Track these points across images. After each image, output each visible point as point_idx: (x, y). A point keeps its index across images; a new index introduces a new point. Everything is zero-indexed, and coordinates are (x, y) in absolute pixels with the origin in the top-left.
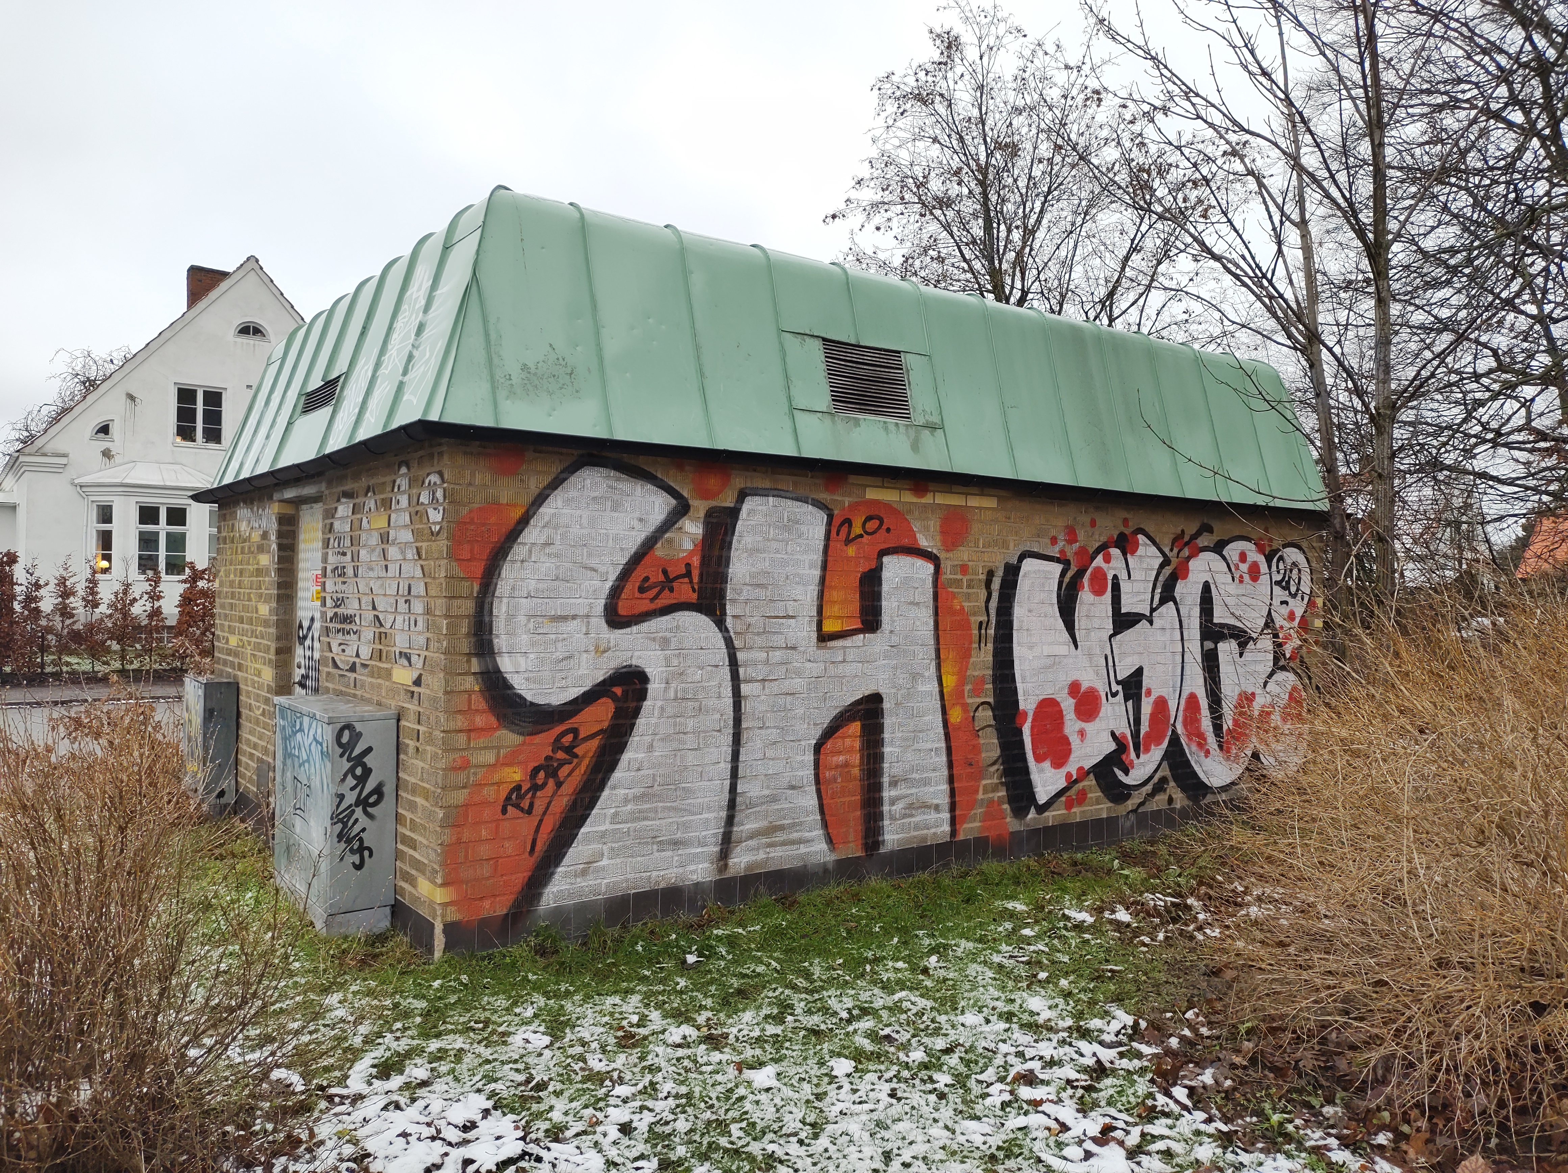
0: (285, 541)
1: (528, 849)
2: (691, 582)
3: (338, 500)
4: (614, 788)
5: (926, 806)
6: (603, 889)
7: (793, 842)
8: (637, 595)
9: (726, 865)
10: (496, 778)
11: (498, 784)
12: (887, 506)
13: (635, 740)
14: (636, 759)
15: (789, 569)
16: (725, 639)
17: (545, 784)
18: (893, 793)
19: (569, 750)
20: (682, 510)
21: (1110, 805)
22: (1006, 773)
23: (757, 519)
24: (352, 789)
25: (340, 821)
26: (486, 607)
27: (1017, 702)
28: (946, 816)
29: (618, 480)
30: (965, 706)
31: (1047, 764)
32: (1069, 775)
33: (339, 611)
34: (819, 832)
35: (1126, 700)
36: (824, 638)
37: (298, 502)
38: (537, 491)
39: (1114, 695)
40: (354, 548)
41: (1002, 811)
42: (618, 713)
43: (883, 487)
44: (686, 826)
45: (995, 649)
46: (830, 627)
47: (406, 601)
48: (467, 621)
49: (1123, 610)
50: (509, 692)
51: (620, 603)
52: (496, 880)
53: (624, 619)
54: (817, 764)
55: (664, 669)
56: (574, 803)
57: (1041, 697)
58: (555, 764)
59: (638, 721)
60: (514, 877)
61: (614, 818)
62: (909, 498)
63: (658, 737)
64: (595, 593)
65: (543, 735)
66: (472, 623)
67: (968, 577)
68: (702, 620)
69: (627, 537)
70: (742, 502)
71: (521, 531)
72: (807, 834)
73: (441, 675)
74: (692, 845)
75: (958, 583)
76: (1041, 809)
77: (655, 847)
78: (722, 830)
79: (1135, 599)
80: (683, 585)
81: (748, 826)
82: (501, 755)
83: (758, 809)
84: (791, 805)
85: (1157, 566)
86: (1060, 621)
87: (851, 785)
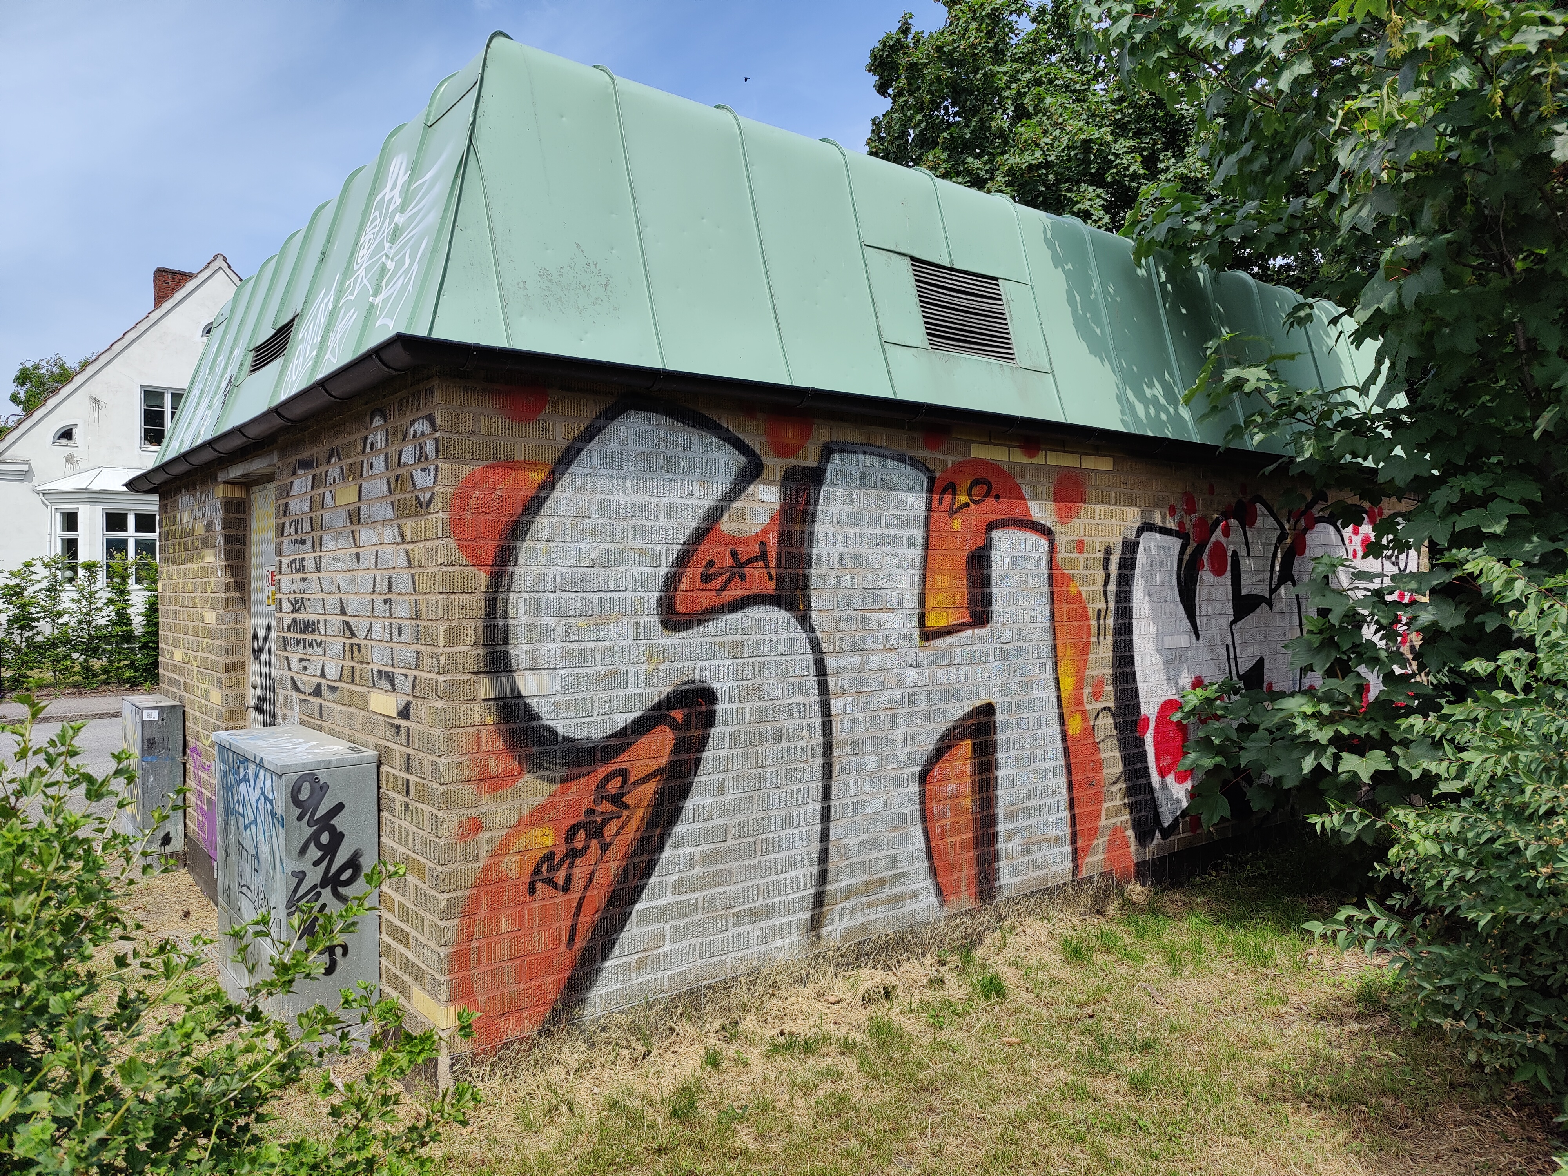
0: (232, 532)
1: (565, 941)
2: (767, 566)
3: (294, 473)
4: (675, 847)
5: (1045, 841)
6: (666, 986)
7: (897, 899)
8: (699, 585)
9: (818, 937)
10: (520, 844)
11: (522, 853)
12: (996, 468)
13: (700, 779)
14: (703, 807)
16: (811, 640)
17: (586, 848)
18: (1009, 826)
19: (617, 799)
20: (753, 470)
22: (1130, 792)
24: (316, 864)
25: (301, 908)
26: (500, 605)
27: (1138, 706)
28: (1067, 849)
29: (672, 429)
30: (1084, 713)
31: (1171, 777)
33: (299, 616)
34: (927, 883)
36: (928, 635)
37: (248, 484)
38: (565, 444)
40: (315, 534)
41: (1125, 839)
42: (680, 746)
43: (990, 443)
44: (768, 891)
45: (1115, 642)
46: (934, 621)
47: (385, 601)
48: (473, 627)
49: (1244, 592)
50: (534, 724)
51: (679, 596)
52: (522, 986)
53: (684, 619)
54: (923, 797)
55: (736, 683)
56: (626, 870)
57: (1164, 699)
58: (599, 820)
59: (705, 754)
60: (546, 980)
61: (678, 888)
62: (1019, 457)
63: (730, 774)
64: (646, 584)
65: (583, 780)
66: (480, 629)
67: (1085, 555)
68: (782, 615)
69: (686, 507)
70: (827, 461)
71: (545, 499)
72: (914, 887)
73: (440, 704)
74: (778, 914)
75: (1074, 563)
76: (1167, 833)
77: (731, 920)
78: (812, 891)
79: (1254, 579)
80: (757, 572)
81: (844, 883)
82: (525, 812)
83: (854, 860)
84: (894, 851)
85: (1274, 540)
86: (1181, 606)
87: (962, 820)
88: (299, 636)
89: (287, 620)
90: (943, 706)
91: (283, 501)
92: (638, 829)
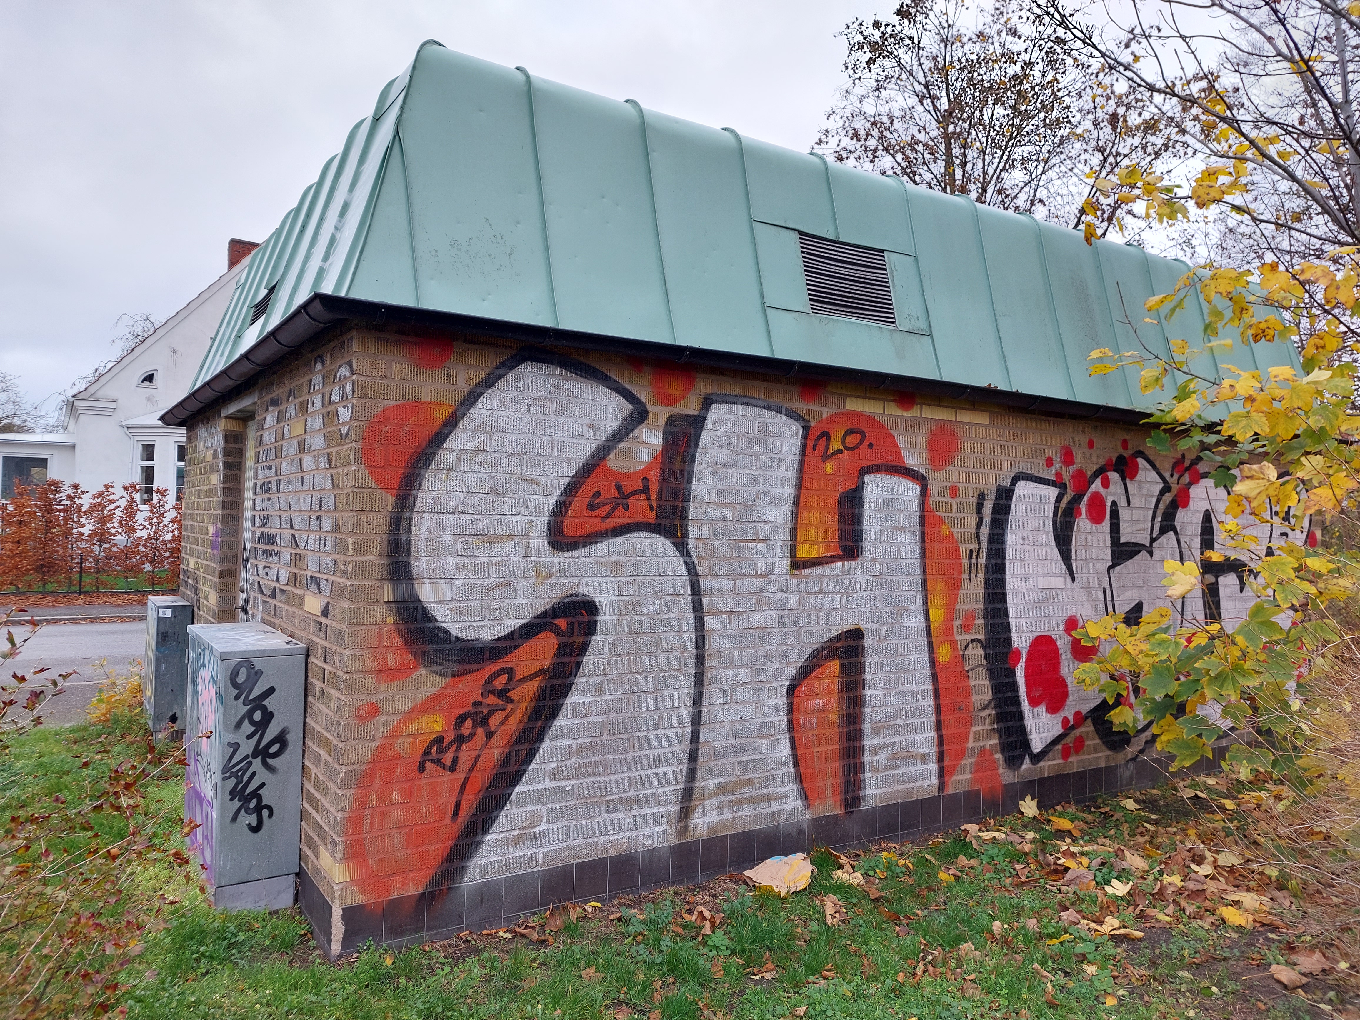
0: (231, 459)
1: (450, 814)
2: (649, 499)
3: (267, 410)
4: (555, 738)
5: (912, 757)
6: (541, 860)
7: (763, 799)
8: (586, 512)
9: (686, 827)
10: (413, 728)
11: (414, 736)
12: (870, 419)
13: (580, 681)
14: (582, 705)
15: (760, 488)
16: (687, 565)
17: (472, 735)
18: (875, 741)
19: (502, 694)
20: (638, 416)
21: (1109, 753)
22: (1000, 717)
23: (725, 428)
24: (249, 737)
25: (235, 775)
26: (404, 524)
27: (1009, 640)
28: (933, 766)
29: (565, 379)
30: (954, 644)
31: (1042, 709)
32: (1065, 721)
33: (265, 530)
34: (792, 787)
36: (798, 565)
37: (243, 419)
38: (467, 389)
40: (277, 461)
41: (994, 762)
42: (563, 650)
43: (865, 397)
44: (639, 782)
45: (986, 580)
46: (805, 553)
47: (319, 517)
48: (378, 539)
49: (1122, 540)
50: (430, 625)
51: (566, 522)
52: (409, 852)
53: (571, 540)
54: (790, 709)
55: (616, 598)
56: (508, 757)
57: (1036, 634)
58: (485, 711)
59: (585, 659)
60: (432, 848)
61: (555, 775)
62: (893, 410)
63: (608, 678)
64: (536, 510)
65: (470, 676)
66: (386, 543)
67: (958, 500)
68: (661, 543)
69: (574, 446)
70: (708, 410)
71: (447, 435)
72: (779, 790)
73: (346, 604)
74: (647, 805)
75: (946, 506)
76: (1036, 758)
77: (603, 808)
78: (682, 786)
79: (1134, 528)
80: (639, 503)
81: (712, 782)
82: (419, 701)
83: (723, 761)
84: (761, 756)
85: (1157, 493)
86: (1056, 550)
87: (828, 732)
88: (264, 547)
89: (258, 535)
91: (259, 434)
92: (521, 721)
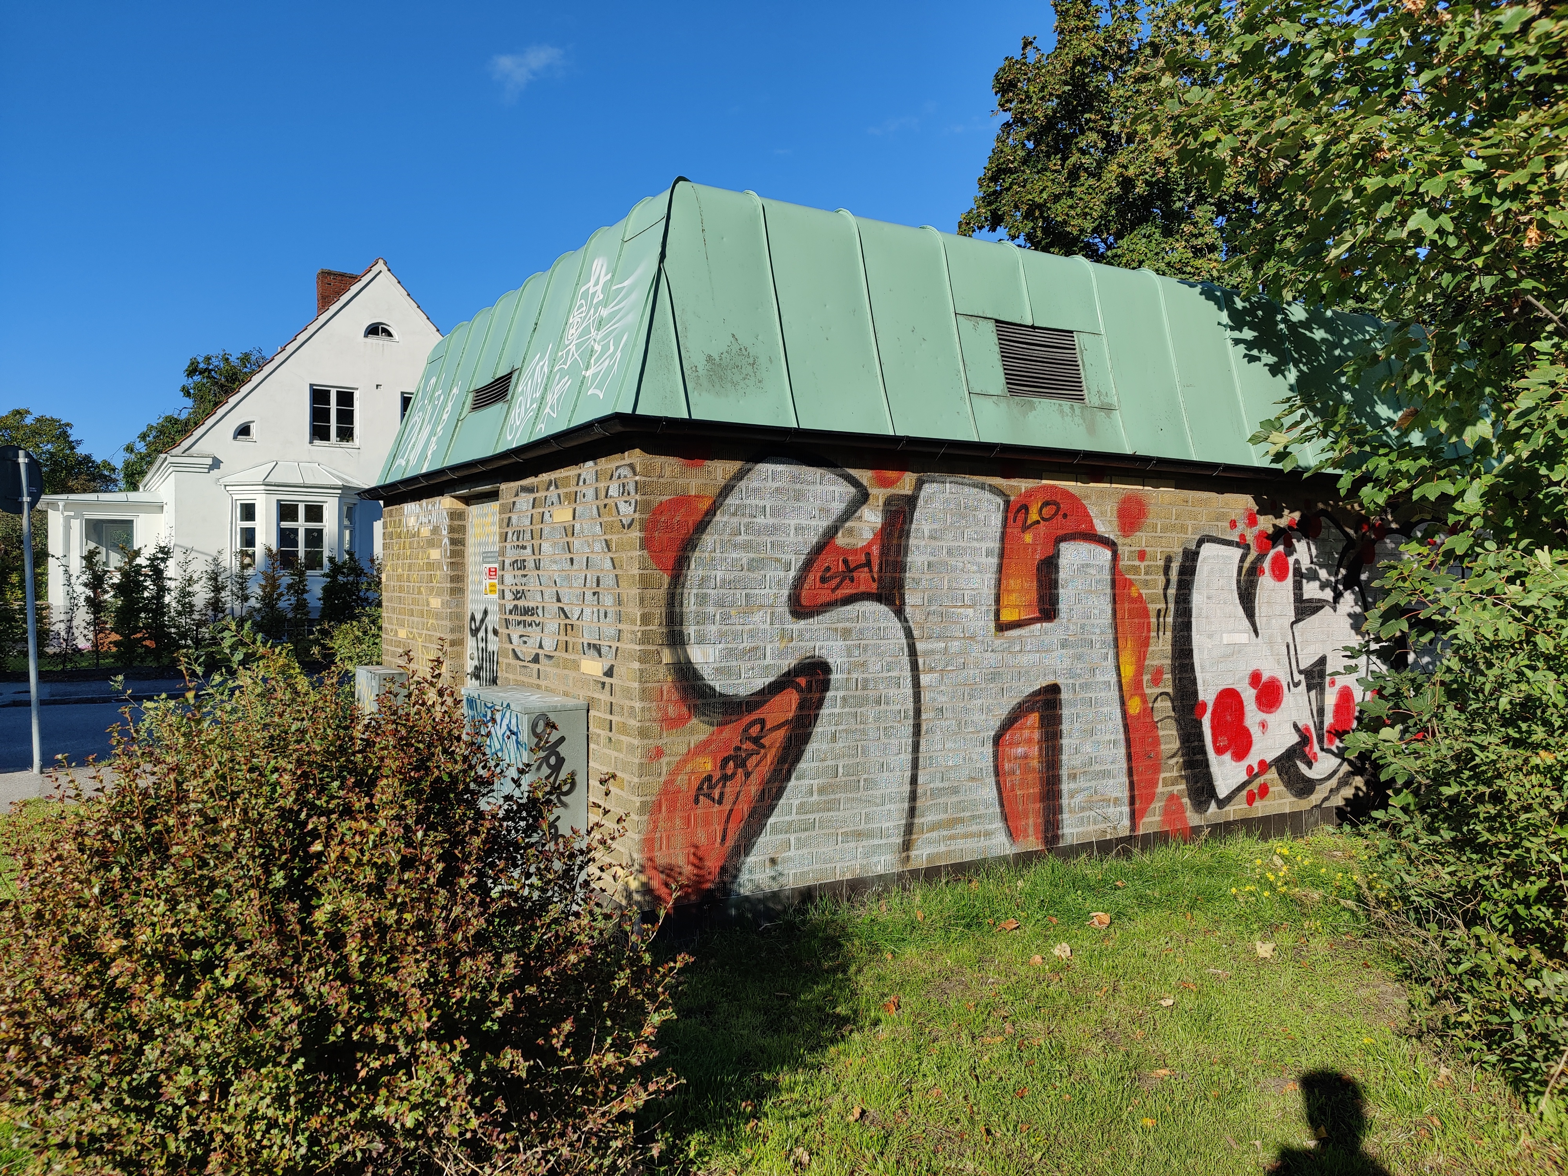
0: (456, 536)
1: (719, 840)
2: (871, 571)
3: (517, 495)
4: (798, 779)
5: (1105, 800)
6: (790, 879)
7: (972, 835)
8: (819, 585)
9: (908, 858)
10: (689, 767)
11: (691, 774)
12: (1064, 491)
13: (818, 730)
14: (818, 750)
15: (967, 558)
16: (905, 629)
17: (734, 774)
18: (1072, 786)
19: (756, 740)
20: (863, 497)
21: (1294, 799)
22: (1187, 765)
23: (935, 506)
26: (677, 598)
27: (1196, 693)
28: (1126, 809)
30: (1144, 698)
31: (1227, 757)
32: (1250, 769)
33: (521, 603)
34: (998, 825)
35: (1309, 690)
36: (1002, 627)
37: (468, 498)
38: (723, 483)
39: (1296, 685)
40: (536, 542)
41: (1183, 805)
42: (803, 705)
44: (869, 818)
45: (1174, 637)
46: (1007, 616)
47: (594, 593)
48: (659, 612)
49: (1306, 597)
50: (699, 682)
51: (804, 594)
53: (807, 610)
54: (996, 756)
55: (845, 659)
56: (762, 793)
57: (1221, 688)
58: (744, 754)
59: (821, 711)
61: (801, 809)
63: (840, 728)
64: (780, 584)
65: (732, 725)
66: (664, 614)
67: (1146, 563)
68: (882, 609)
69: (809, 527)
70: (920, 490)
71: (709, 522)
72: (988, 827)
73: (636, 665)
74: (876, 837)
75: (1136, 570)
76: (1222, 803)
77: (839, 838)
78: (903, 822)
79: (1318, 585)
80: (863, 575)
81: (929, 818)
82: (693, 745)
83: (938, 801)
84: (971, 797)
85: (1340, 550)
86: (1240, 609)
87: (1030, 777)
88: (520, 618)
89: (510, 606)
90: (1015, 684)
91: (506, 515)
92: (772, 763)
